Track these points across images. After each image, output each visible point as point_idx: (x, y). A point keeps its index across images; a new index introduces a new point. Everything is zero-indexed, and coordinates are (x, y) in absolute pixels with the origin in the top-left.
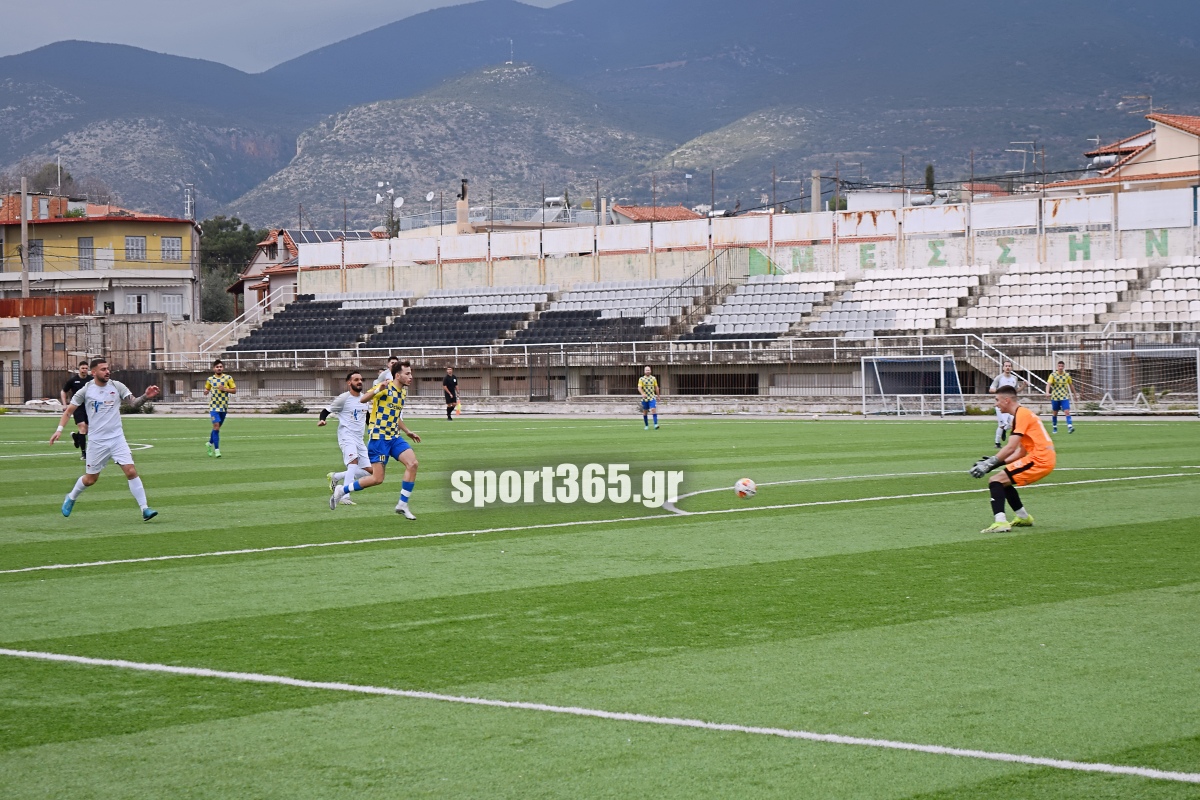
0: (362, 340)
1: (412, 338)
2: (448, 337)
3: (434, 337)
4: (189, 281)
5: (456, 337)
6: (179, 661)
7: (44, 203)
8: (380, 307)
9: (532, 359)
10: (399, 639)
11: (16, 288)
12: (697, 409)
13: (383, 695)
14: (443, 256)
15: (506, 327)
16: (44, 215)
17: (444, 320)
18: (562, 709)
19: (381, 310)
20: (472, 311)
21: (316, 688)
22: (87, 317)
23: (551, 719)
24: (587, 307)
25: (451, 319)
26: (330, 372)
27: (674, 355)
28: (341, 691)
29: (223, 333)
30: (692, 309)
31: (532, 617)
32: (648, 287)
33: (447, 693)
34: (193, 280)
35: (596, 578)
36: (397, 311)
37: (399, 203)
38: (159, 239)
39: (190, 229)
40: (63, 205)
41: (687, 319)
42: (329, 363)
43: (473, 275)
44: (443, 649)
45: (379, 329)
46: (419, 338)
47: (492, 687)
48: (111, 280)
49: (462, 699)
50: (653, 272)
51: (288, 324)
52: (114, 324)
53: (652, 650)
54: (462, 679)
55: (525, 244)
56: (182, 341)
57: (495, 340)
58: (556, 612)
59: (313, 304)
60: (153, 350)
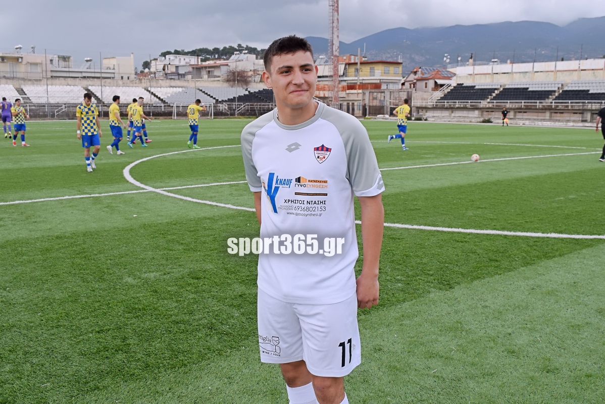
0: (489, 98)
15: (549, 95)
19: (493, 88)
20: (530, 89)
24: (582, 89)
25: (523, 92)
29: (435, 95)
36: (498, 89)
38: (393, 68)
42: (482, 105)
45: (494, 94)
50: (604, 77)
55: (548, 67)
57: (547, 99)
59: (464, 86)
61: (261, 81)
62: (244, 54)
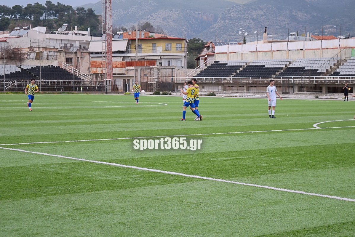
0: (233, 75)
1: (248, 74)
2: (259, 74)
3: (254, 74)
4: (184, 57)
5: (261, 74)
6: (152, 167)
7: (143, 33)
8: (239, 65)
9: (283, 81)
10: (219, 163)
11: (134, 58)
12: (333, 97)
13: (209, 180)
14: (258, 50)
15: (276, 71)
16: (143, 37)
17: (257, 69)
18: (262, 186)
19: (239, 66)
20: (266, 67)
21: (189, 177)
22: (153, 67)
23: (258, 189)
24: (301, 66)
25: (260, 69)
26: (223, 84)
27: (327, 81)
28: (197, 178)
29: (193, 72)
30: (333, 67)
31: (262, 158)
32: (320, 60)
33: (228, 180)
34: (185, 56)
35: (285, 146)
36: (244, 66)
37: (246, 34)
38: (175, 44)
39: (184, 41)
40: (148, 34)
41: (331, 70)
42: (223, 81)
43: (267, 56)
44: (231, 166)
45: (238, 71)
46: (250, 74)
47: (243, 179)
48: (161, 56)
49: (233, 182)
50: (321, 55)
51: (211, 70)
52: (161, 69)
53: (296, 169)
54: (234, 176)
55: (283, 46)
56: (181, 74)
57: (273, 75)
58: (270, 157)
59: (219, 64)
60: (172, 77)
61: (36, 59)
62: (25, 29)
